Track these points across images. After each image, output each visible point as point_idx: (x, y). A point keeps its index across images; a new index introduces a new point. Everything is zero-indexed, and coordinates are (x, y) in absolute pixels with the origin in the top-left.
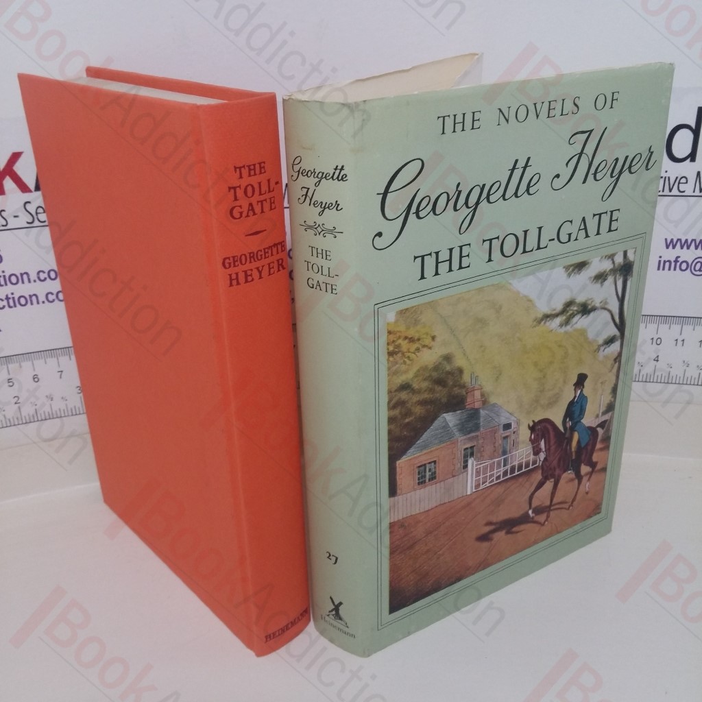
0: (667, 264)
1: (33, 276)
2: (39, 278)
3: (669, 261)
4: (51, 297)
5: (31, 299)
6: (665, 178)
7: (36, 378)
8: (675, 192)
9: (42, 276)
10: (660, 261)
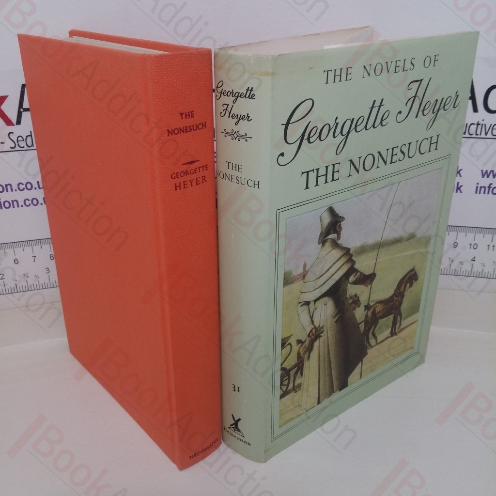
0: (483, 189)
1: (15, 187)
2: (19, 188)
3: (484, 187)
4: (27, 203)
5: (13, 203)
6: (482, 125)
7: (16, 261)
8: (489, 135)
9: (21, 187)
10: (477, 187)
